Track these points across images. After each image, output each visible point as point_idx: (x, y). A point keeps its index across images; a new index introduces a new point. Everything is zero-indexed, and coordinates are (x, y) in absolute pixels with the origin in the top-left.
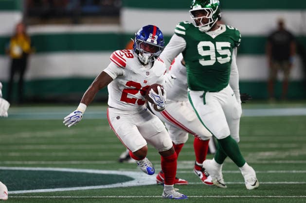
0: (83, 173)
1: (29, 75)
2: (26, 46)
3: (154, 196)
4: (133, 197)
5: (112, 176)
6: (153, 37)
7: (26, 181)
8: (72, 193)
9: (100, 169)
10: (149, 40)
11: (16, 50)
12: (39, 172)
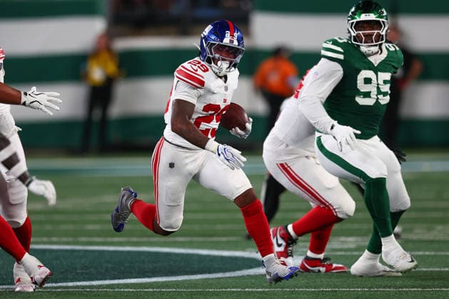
0: (192, 255)
1: (116, 110)
2: (112, 68)
3: (296, 289)
4: (267, 290)
5: (236, 259)
6: (232, 36)
7: (110, 265)
8: (177, 284)
9: (217, 249)
10: (226, 41)
11: (97, 74)
12: (129, 252)
